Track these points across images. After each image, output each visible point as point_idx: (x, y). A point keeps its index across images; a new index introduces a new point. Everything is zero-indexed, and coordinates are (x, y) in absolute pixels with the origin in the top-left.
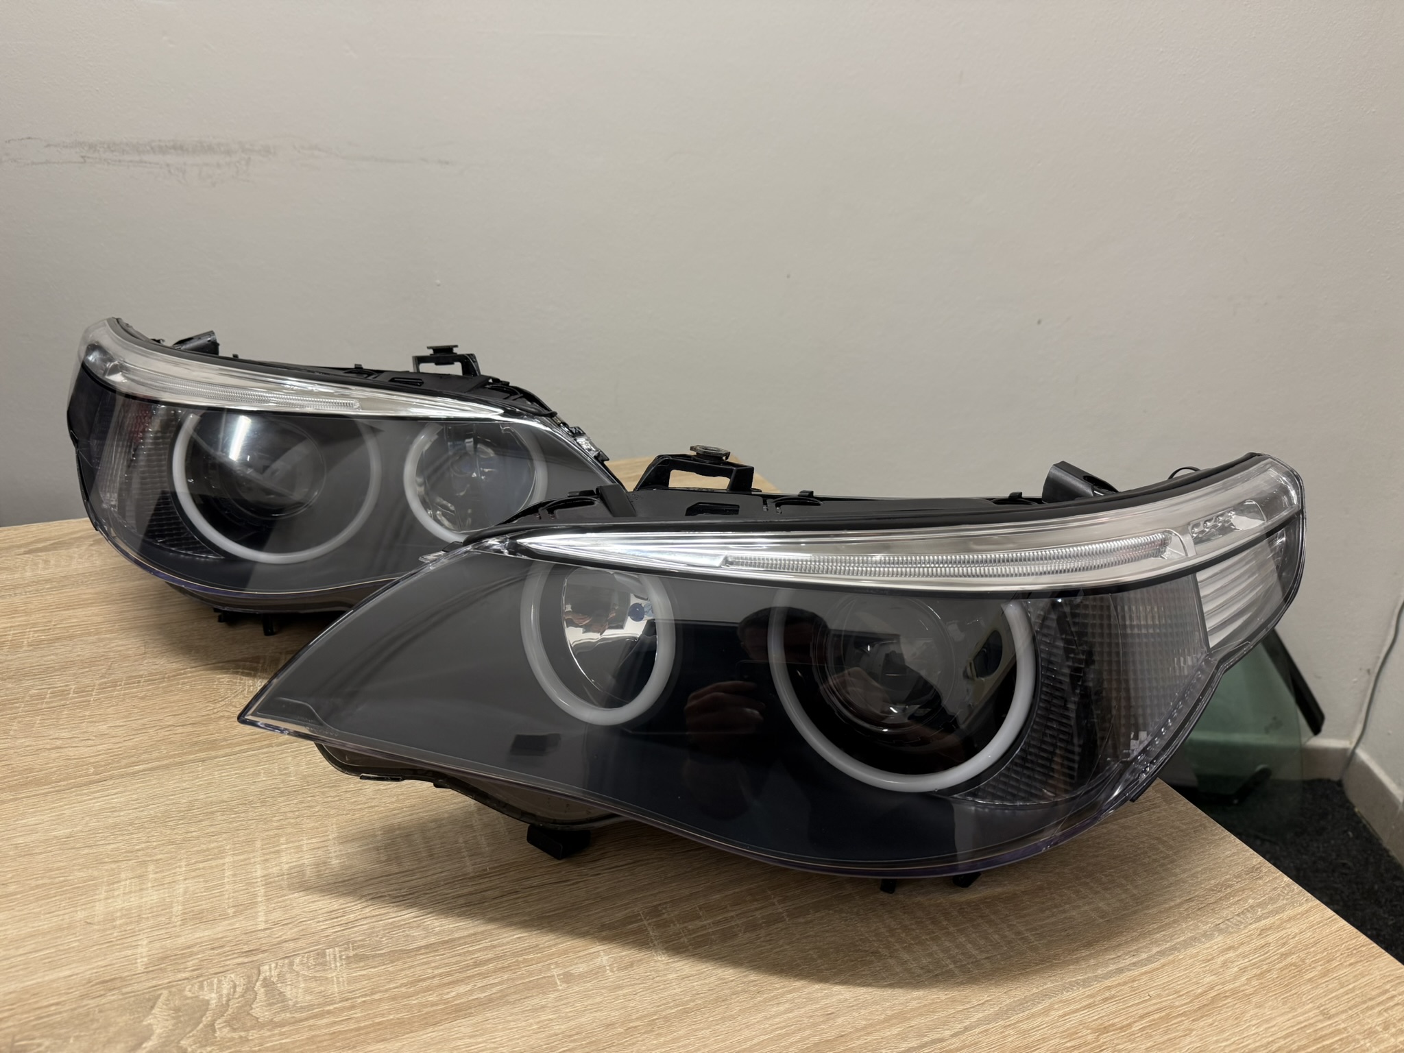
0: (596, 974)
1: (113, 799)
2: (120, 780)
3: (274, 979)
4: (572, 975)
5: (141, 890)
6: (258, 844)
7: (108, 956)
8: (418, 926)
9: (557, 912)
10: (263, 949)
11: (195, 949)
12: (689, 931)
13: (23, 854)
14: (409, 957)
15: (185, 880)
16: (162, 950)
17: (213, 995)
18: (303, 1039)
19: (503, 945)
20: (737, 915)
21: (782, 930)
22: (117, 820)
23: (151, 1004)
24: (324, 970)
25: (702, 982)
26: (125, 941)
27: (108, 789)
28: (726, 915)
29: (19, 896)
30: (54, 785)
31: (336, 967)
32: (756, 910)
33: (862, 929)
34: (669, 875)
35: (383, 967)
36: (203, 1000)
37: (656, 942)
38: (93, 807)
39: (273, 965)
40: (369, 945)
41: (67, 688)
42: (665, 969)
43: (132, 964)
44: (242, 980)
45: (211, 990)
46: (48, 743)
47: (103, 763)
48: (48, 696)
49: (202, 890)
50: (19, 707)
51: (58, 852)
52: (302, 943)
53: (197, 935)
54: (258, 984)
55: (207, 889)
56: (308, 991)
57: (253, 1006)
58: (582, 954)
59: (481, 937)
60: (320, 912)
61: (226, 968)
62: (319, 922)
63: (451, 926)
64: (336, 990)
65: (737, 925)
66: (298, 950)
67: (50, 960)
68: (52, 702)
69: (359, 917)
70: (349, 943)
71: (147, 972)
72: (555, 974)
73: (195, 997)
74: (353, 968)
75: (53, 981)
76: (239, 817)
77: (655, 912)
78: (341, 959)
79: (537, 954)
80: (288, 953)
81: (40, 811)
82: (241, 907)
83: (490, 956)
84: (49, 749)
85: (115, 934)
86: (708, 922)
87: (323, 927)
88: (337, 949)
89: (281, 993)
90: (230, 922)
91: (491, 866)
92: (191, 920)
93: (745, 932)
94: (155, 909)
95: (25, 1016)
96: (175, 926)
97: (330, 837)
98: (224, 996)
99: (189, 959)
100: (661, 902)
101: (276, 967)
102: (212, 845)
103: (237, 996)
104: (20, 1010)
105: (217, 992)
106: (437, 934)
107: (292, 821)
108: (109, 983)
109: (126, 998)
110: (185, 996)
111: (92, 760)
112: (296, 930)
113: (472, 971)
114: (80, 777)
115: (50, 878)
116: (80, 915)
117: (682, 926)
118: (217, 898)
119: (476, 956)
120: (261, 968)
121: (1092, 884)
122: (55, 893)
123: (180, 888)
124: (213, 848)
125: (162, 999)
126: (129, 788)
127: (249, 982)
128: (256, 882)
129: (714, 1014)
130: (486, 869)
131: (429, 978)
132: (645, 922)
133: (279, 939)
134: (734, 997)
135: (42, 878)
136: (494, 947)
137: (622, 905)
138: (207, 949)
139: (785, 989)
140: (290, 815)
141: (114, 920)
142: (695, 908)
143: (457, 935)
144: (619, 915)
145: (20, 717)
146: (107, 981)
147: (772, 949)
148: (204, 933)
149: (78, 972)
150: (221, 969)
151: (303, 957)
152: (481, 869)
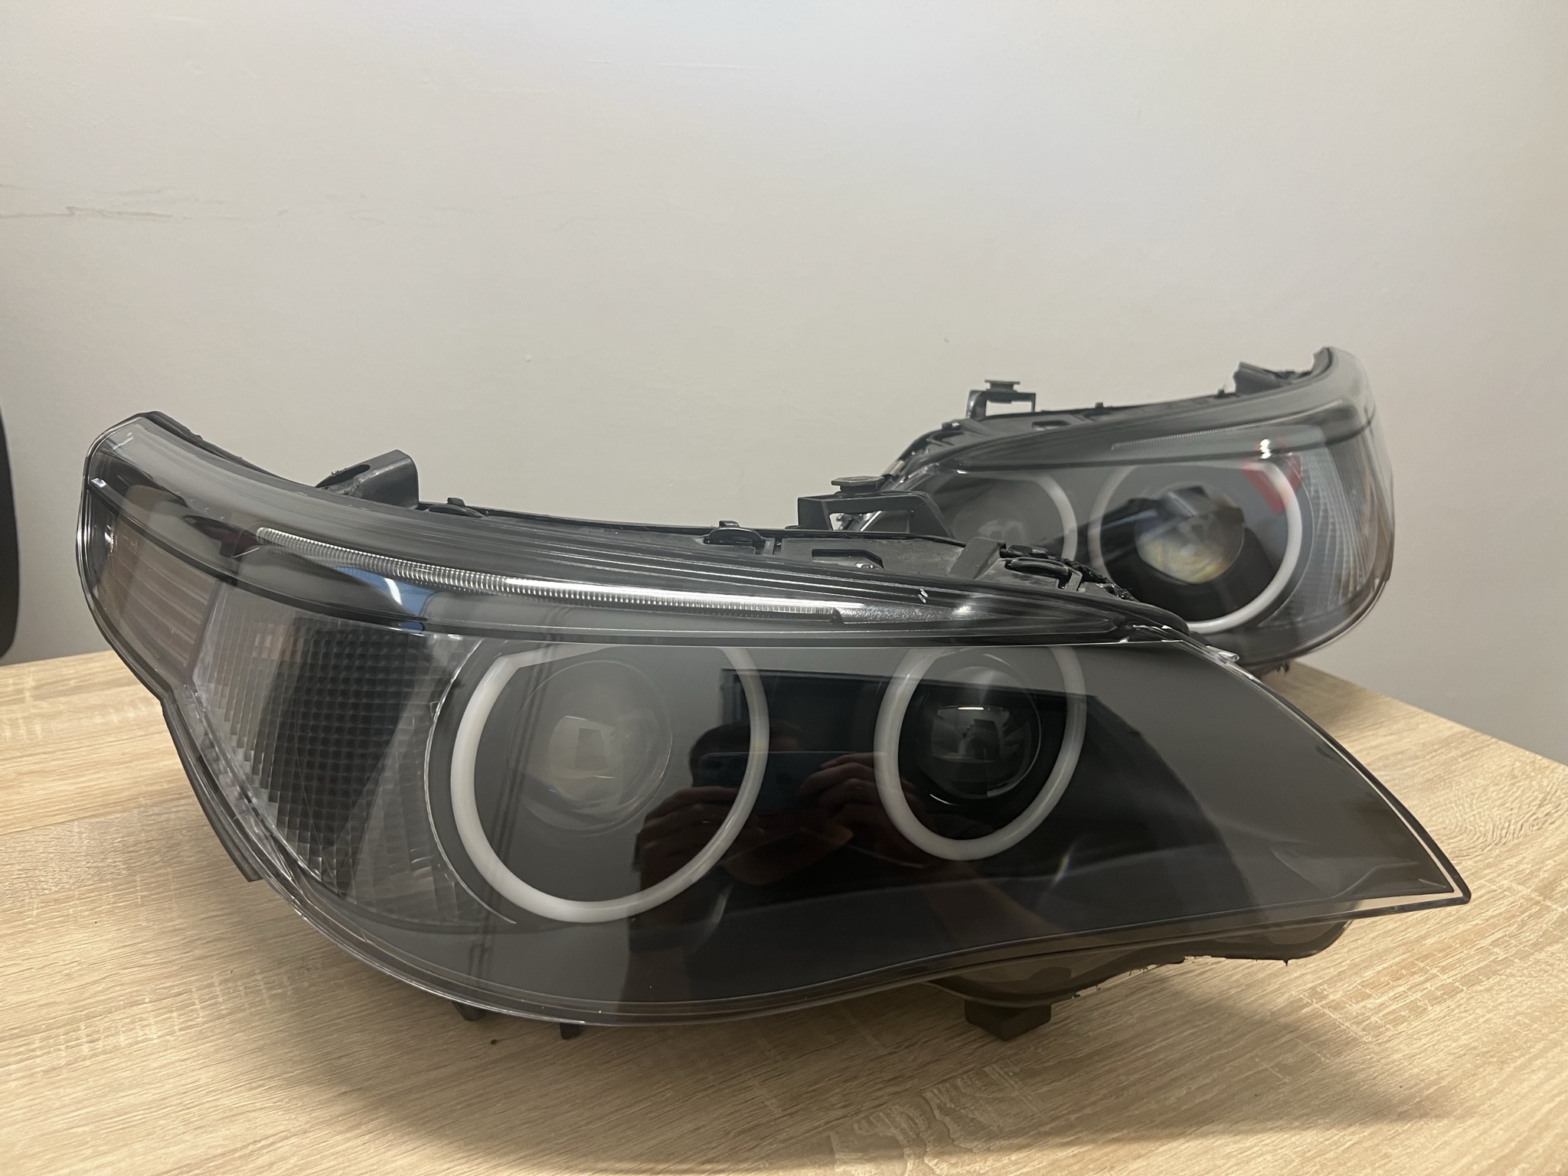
0: (1312, 1062)
3: (952, 1105)
4: (1286, 1065)
7: (724, 1103)
10: (909, 1074)
12: (1372, 1010)
14: (1088, 1066)
16: (785, 1089)
17: (894, 1131)
18: (1044, 1167)
19: (1181, 1043)
20: (1408, 989)
21: (1468, 999)
24: (1001, 1090)
25: (1435, 1059)
28: (1396, 991)
31: (1011, 1085)
33: (1550, 990)
35: (1067, 1079)
36: (886, 1137)
37: (1347, 1024)
39: (936, 1091)
40: (1028, 1058)
42: (1383, 1051)
43: (762, 1108)
44: (913, 1111)
45: (887, 1125)
52: (946, 1064)
54: (937, 1113)
56: (1003, 1114)
57: (953, 1136)
58: (1276, 1044)
60: (938, 1028)
61: (882, 1101)
62: (947, 1039)
64: (1035, 1109)
65: (1416, 999)
66: (951, 1072)
70: (1002, 1059)
71: (790, 1114)
72: (1265, 1066)
73: (875, 1135)
74: (1033, 1085)
77: (1316, 993)
78: (1010, 1077)
79: (1227, 1048)
80: (943, 1076)
82: (841, 1032)
83: (1177, 1055)
86: (1384, 998)
87: (956, 1044)
88: (995, 1066)
89: (972, 1119)
90: (840, 1050)
92: (792, 1052)
93: (1432, 1006)
94: (736, 1045)
96: (778, 1061)
98: (908, 1130)
99: (829, 1095)
100: (1316, 982)
101: (940, 1091)
103: (923, 1128)
105: (896, 1128)
108: (756, 1132)
109: (789, 1146)
110: (861, 1135)
117: (1358, 1006)
120: (924, 1095)
125: (835, 1141)
127: (924, 1112)
129: (1476, 1089)
132: (1316, 1005)
133: (916, 1062)
134: (1481, 1070)
136: (1172, 1045)
139: (1527, 1057)
142: (1356, 987)
147: (1476, 1020)
150: (877, 1102)
151: (962, 1079)
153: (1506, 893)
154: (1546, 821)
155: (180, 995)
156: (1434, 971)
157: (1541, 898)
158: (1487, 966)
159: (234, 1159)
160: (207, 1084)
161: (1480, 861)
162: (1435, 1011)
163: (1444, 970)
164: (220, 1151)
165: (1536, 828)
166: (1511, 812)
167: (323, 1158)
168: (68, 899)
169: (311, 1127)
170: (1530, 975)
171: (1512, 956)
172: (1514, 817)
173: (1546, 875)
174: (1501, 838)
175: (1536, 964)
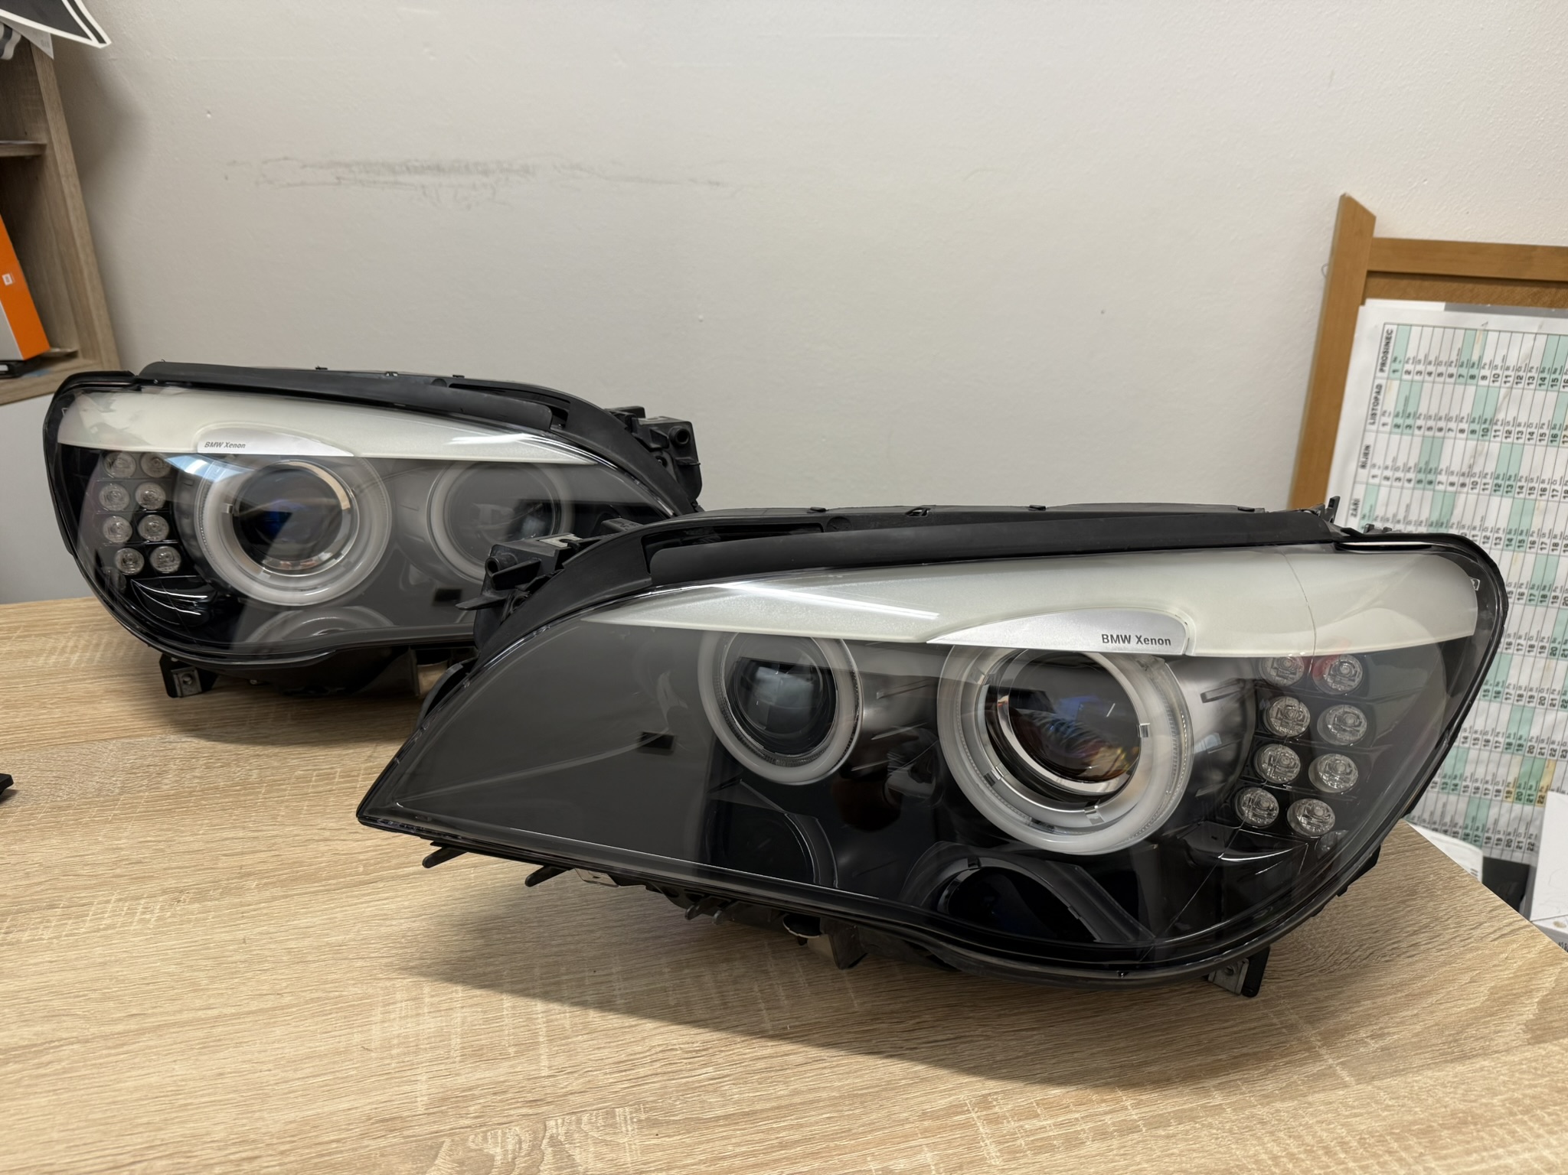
1: (384, 904)
2: (390, 883)
3: (562, 1138)
4: (891, 1171)
5: (418, 1015)
6: (537, 971)
7: (386, 1091)
8: (715, 1091)
9: (870, 1090)
10: (550, 1100)
11: (476, 1092)
12: (1026, 1131)
13: (297, 960)
14: (707, 1128)
15: (462, 1007)
16: (442, 1090)
17: (499, 1150)
19: (811, 1125)
20: (1082, 1118)
21: (1138, 1143)
22: (389, 930)
23: (433, 1153)
24: (615, 1133)
26: (404, 1074)
27: (378, 893)
28: (1069, 1116)
29: (294, 1010)
30: (324, 883)
31: (627, 1131)
32: (1106, 1113)
34: (998, 1058)
35: (679, 1137)
36: (487, 1155)
37: (987, 1142)
38: (364, 912)
39: (560, 1121)
40: (662, 1109)
41: (333, 771)
43: (412, 1102)
44: (527, 1135)
45: (496, 1144)
46: (315, 834)
47: (372, 861)
48: (314, 779)
49: (481, 1022)
50: (285, 790)
51: (331, 962)
52: (588, 1097)
53: (479, 1077)
54: (545, 1142)
55: (486, 1021)
56: (599, 1157)
57: (541, 1168)
58: (902, 1146)
59: (785, 1111)
60: (607, 1061)
61: (510, 1119)
62: (606, 1074)
63: (751, 1095)
64: (629, 1159)
65: (1083, 1130)
66: (585, 1106)
67: (328, 1088)
68: (317, 786)
69: (650, 1073)
70: (639, 1104)
71: (429, 1114)
73: (480, 1150)
74: (646, 1135)
75: (332, 1113)
76: (515, 937)
77: (984, 1102)
78: (633, 1122)
80: (577, 1108)
81: (311, 912)
82: (523, 1047)
83: (797, 1137)
84: (318, 841)
85: (393, 1065)
86: (1048, 1122)
87: (611, 1081)
88: (627, 1109)
89: (570, 1156)
90: (511, 1063)
91: (792, 1024)
92: (471, 1056)
93: (1093, 1141)
94: (433, 1040)
95: (307, 1151)
96: (454, 1062)
97: (614, 970)
98: (510, 1152)
99: (471, 1103)
100: (992, 1091)
101: (563, 1124)
102: (490, 969)
103: (523, 1154)
104: (301, 1144)
105: (502, 1147)
106: (735, 1103)
107: (572, 947)
108: (390, 1123)
109: (407, 1143)
110: (469, 1147)
111: (361, 857)
112: (581, 1080)
113: (778, 1153)
114: (350, 875)
115: (324, 991)
116: (357, 1038)
117: (1017, 1125)
118: (497, 1034)
119: (781, 1135)
120: (547, 1123)
121: (1531, 1124)
122: (330, 1010)
123: (458, 1016)
124: (490, 973)
125: (445, 1147)
126: (400, 893)
127: (535, 1139)
128: (537, 1019)
130: (786, 1028)
131: (731, 1157)
132: (973, 1115)
133: (564, 1090)
135: (317, 990)
136: (801, 1126)
137: (945, 1090)
138: (488, 1094)
140: (569, 939)
141: (391, 1047)
142: (1032, 1103)
143: (758, 1107)
144: (943, 1102)
145: (287, 801)
146: (387, 1120)
147: (1127, 1166)
148: (485, 1074)
149: (359, 1105)
150: (505, 1120)
151: (591, 1114)
152: (780, 1026)
153: (1284, 1030)
154: (1404, 953)
155: (83, 906)
156: (1128, 1103)
157: (1319, 1044)
158: (1191, 1110)
159: (29, 1053)
160: (53, 986)
161: (1286, 987)
162: (1092, 1147)
163: (1136, 1106)
164: (26, 1043)
165: (1387, 958)
166: (1372, 935)
167: (84, 1066)
168: (69, 807)
169: (93, 1038)
170: (1230, 1131)
171: (1229, 1104)
172: (1370, 941)
173: (1349, 1018)
174: (1335, 963)
175: (1248, 1118)
